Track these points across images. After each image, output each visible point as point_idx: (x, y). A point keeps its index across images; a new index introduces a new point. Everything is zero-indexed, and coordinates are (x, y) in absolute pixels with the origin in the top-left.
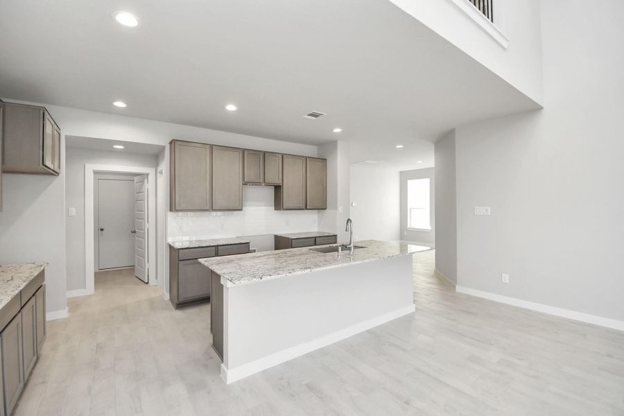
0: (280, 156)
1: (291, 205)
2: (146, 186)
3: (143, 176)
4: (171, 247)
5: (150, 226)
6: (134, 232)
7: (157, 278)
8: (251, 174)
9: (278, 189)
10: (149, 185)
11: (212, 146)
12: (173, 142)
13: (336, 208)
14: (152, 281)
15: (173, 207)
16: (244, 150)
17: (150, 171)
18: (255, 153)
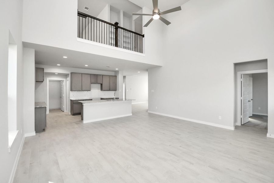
0: (102, 76)
1: (105, 89)
2: (63, 84)
3: (63, 81)
4: (71, 100)
5: (64, 95)
6: (61, 97)
7: (66, 110)
8: (93, 81)
9: (101, 85)
10: (64, 84)
11: (82, 74)
12: (72, 73)
13: (119, 90)
14: (65, 111)
15: (71, 90)
16: (91, 74)
17: (64, 79)
18: (94, 75)
